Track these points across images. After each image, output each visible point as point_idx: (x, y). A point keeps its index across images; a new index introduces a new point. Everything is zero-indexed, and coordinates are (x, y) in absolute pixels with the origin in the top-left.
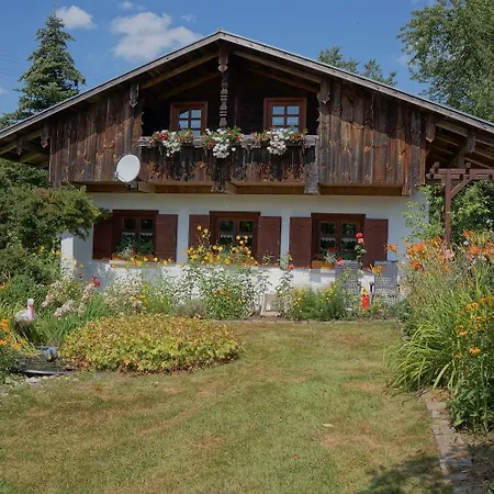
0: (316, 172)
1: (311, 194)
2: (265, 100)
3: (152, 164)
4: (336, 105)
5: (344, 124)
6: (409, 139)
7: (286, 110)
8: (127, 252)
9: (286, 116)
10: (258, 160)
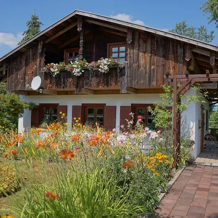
0: (126, 81)
1: (123, 93)
2: (108, 45)
3: (49, 80)
4: (136, 44)
5: (141, 54)
6: (176, 60)
7: (119, 49)
8: (44, 124)
9: (119, 52)
10: (97, 76)
